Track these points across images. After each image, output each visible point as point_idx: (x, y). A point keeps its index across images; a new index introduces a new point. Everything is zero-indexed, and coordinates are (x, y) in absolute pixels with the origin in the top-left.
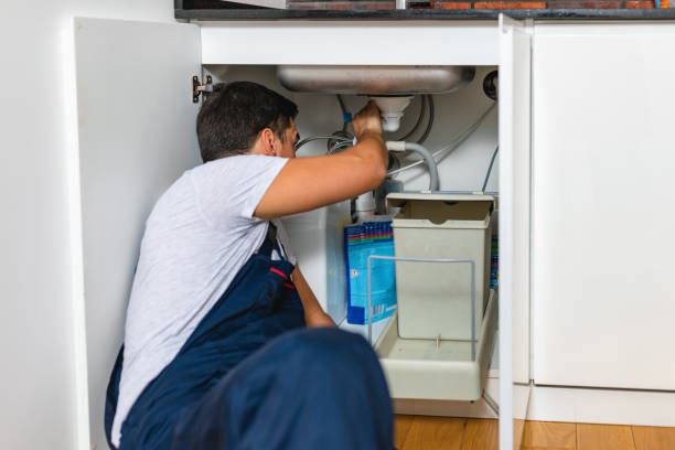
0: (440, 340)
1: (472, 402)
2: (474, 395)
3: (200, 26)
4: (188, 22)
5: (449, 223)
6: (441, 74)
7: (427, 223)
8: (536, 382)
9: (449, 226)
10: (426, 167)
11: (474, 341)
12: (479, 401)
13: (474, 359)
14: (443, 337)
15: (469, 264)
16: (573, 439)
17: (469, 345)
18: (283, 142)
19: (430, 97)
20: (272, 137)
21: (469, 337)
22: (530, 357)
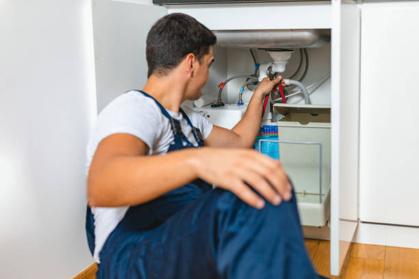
0: (305, 194)
1: (320, 227)
2: (321, 223)
3: (168, 8)
4: (161, 5)
5: (311, 124)
6: (307, 35)
7: (298, 124)
8: (362, 220)
9: (311, 126)
10: (302, 95)
11: (321, 195)
12: (323, 227)
13: (321, 202)
14: (307, 192)
15: (318, 146)
16: (383, 255)
17: (318, 197)
18: (200, 64)
19: (305, 49)
20: (193, 59)
21: (318, 192)
22: (358, 205)
